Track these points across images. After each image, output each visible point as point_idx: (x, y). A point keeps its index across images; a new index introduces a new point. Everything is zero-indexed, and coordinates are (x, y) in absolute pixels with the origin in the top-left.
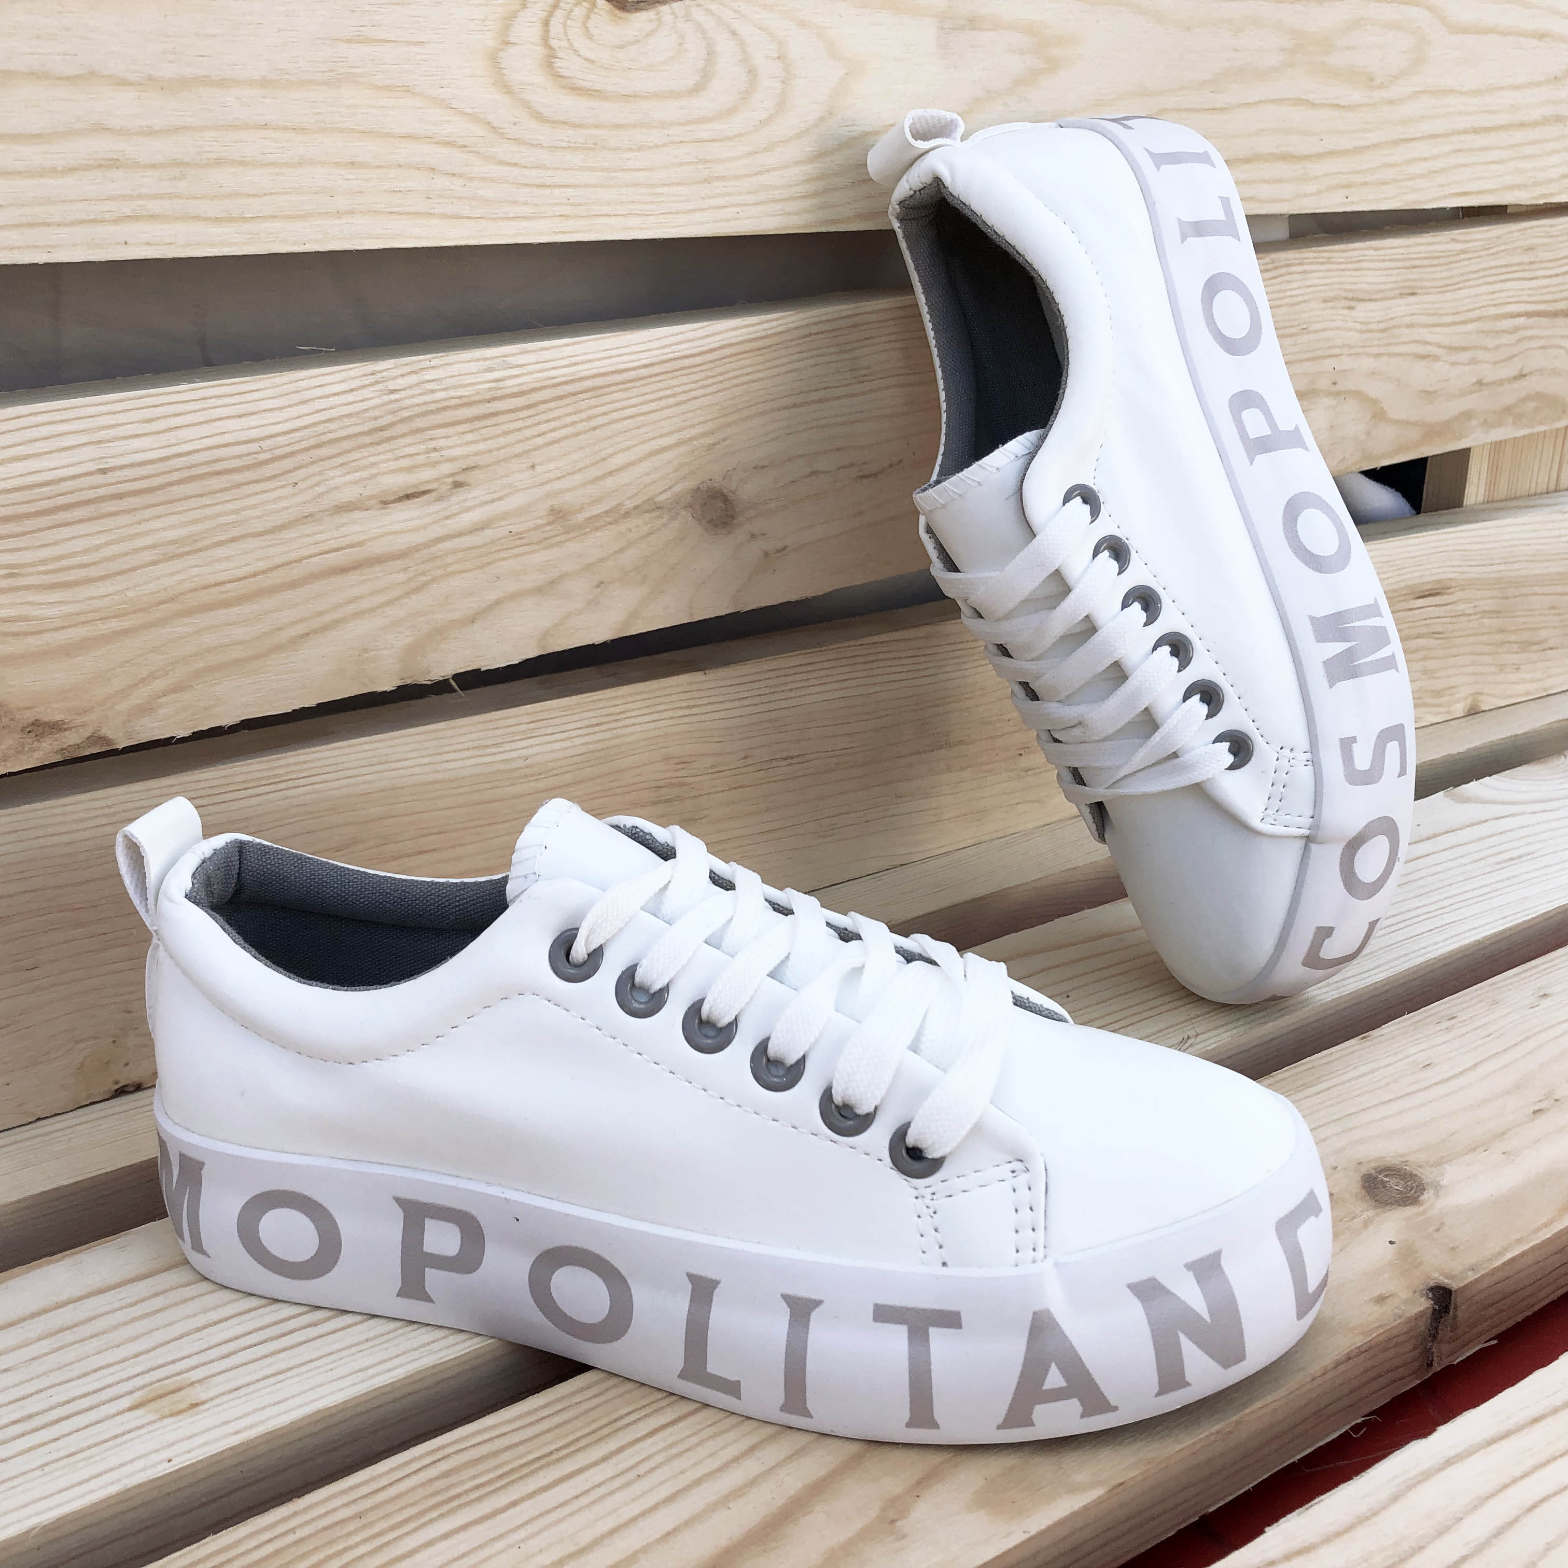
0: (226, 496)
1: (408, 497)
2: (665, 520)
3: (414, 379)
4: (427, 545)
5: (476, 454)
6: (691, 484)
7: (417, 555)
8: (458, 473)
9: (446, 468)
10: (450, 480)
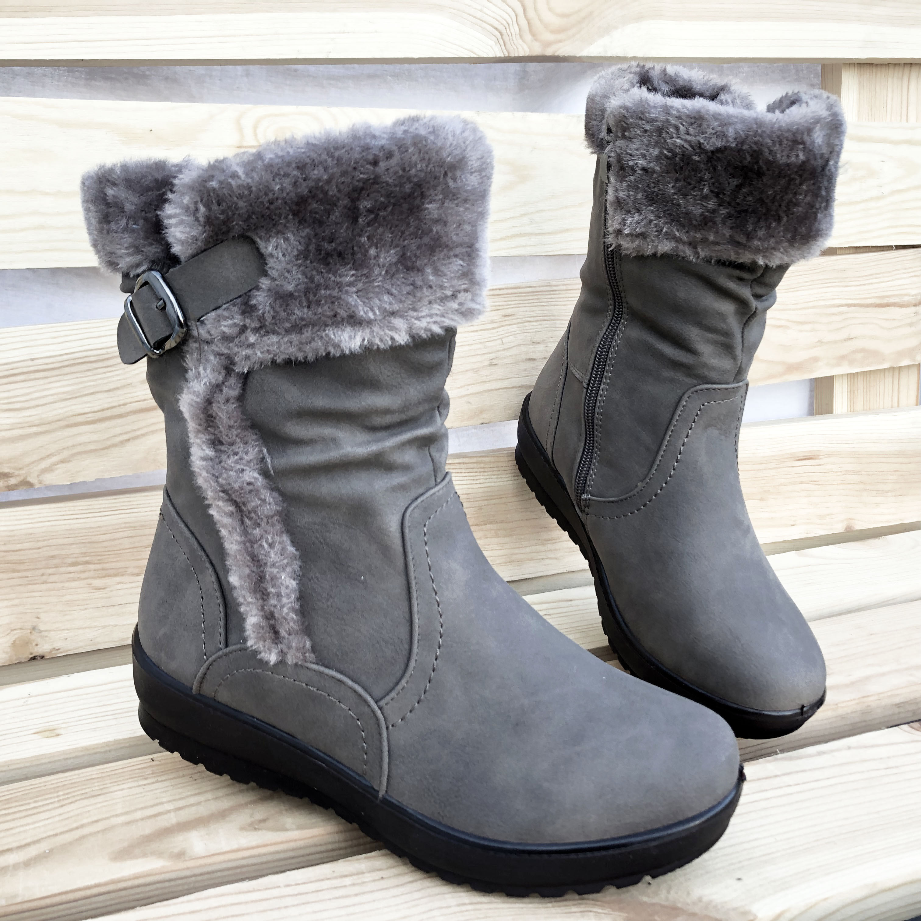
0: (89, 373)
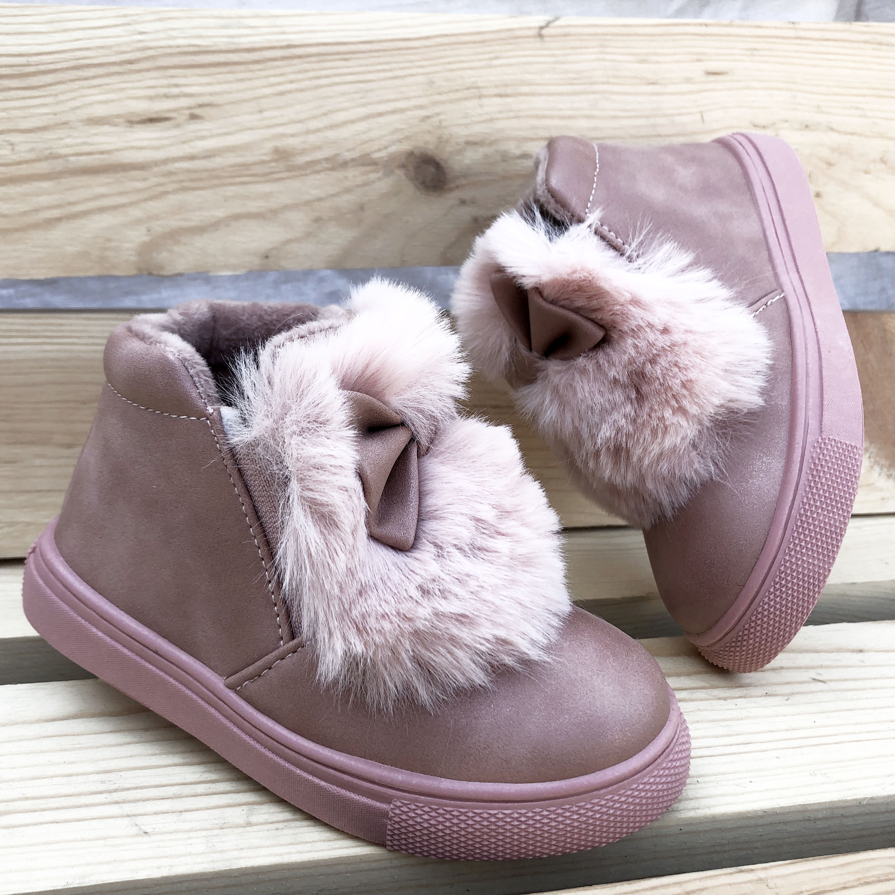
1: (152, 120)
2: (380, 174)
3: (159, 25)
4: (165, 161)
5: (211, 94)
6: (406, 147)
7: (156, 169)
8: (195, 107)
9: (183, 102)
10: (187, 112)
